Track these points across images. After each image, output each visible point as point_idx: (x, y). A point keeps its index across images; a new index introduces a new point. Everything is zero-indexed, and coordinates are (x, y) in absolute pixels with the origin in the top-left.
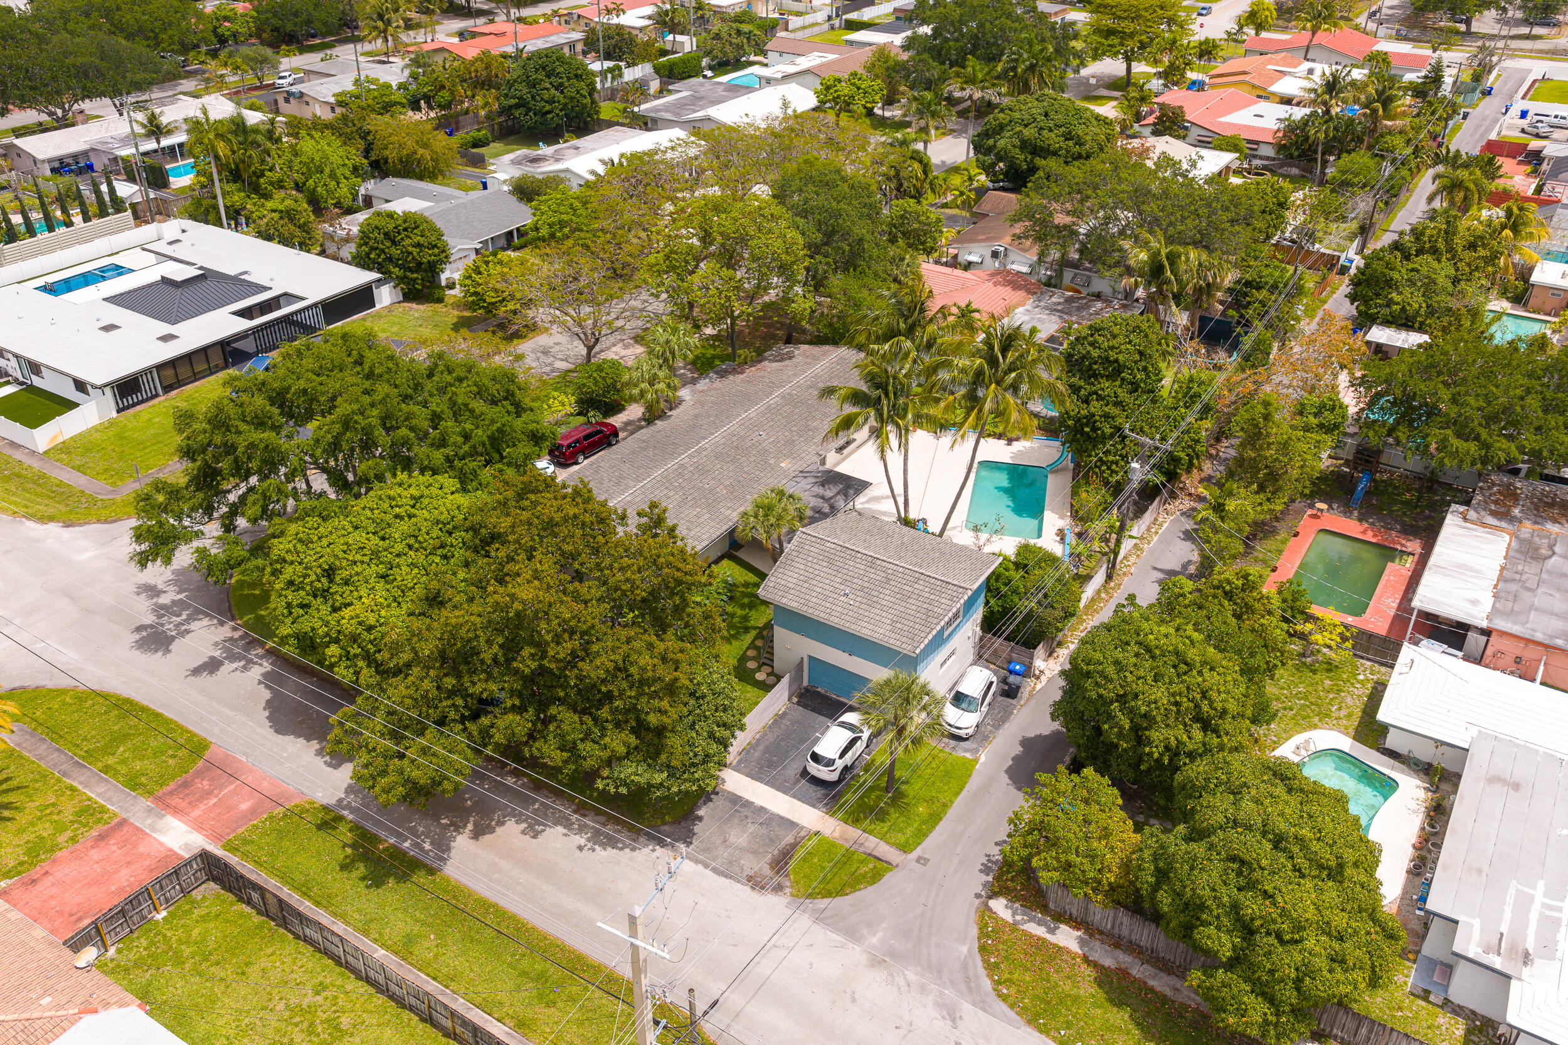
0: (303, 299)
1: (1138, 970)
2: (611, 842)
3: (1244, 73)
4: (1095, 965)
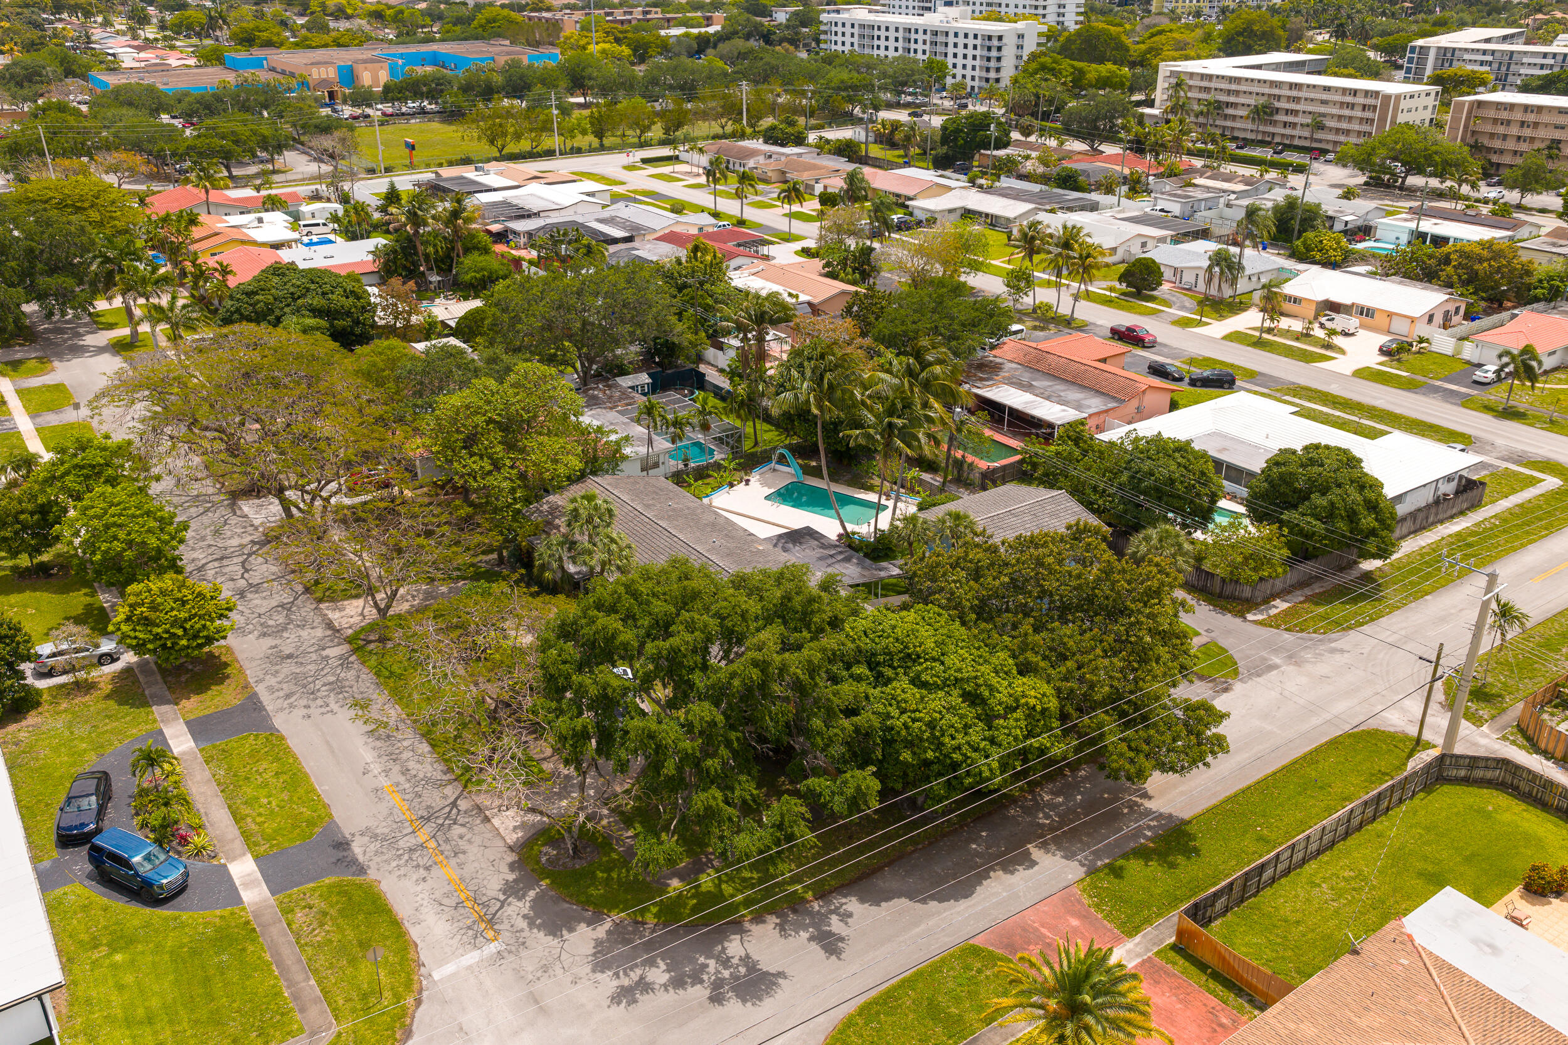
3: (217, 234)
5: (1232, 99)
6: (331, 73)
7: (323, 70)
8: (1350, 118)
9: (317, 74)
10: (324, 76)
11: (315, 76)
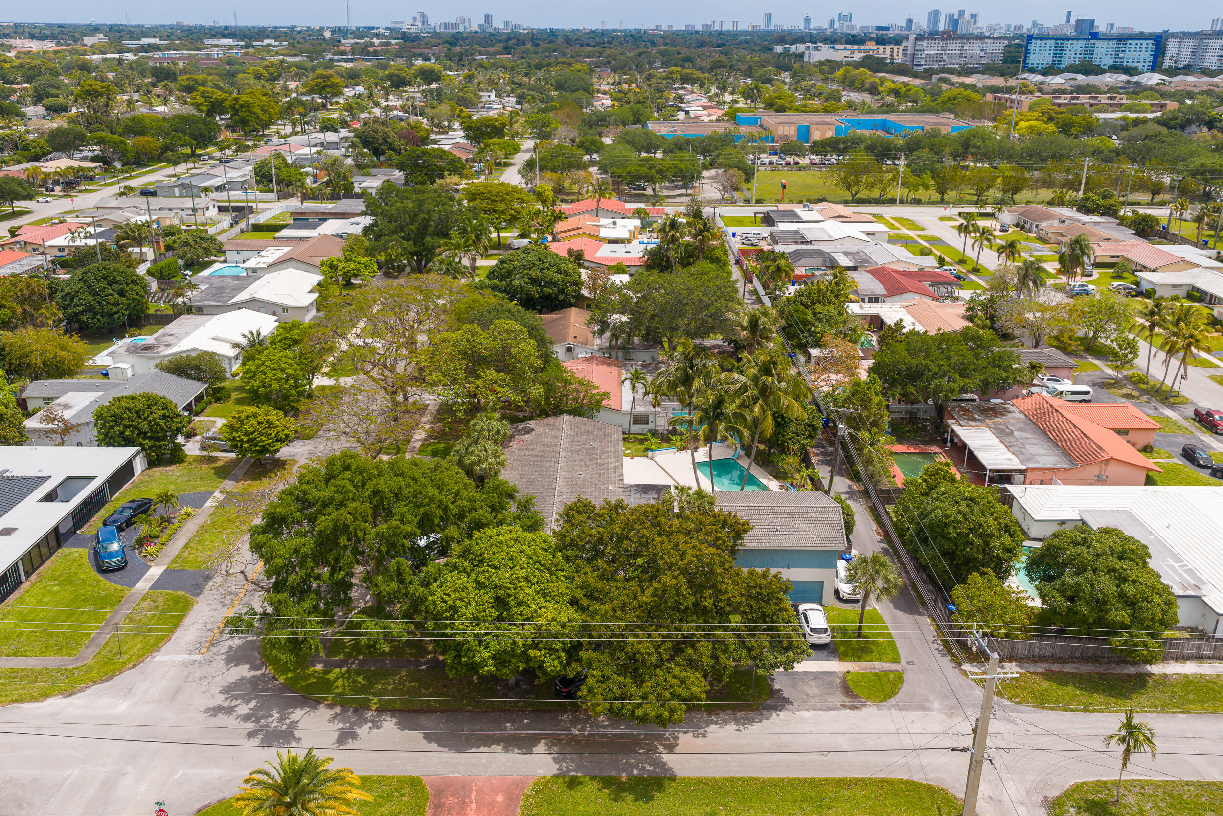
0: (93, 478)
1: (1055, 667)
2: (751, 721)
3: (579, 228)
4: (1038, 673)
6: (792, 131)
7: (787, 128)
9: (781, 131)
10: (786, 132)
11: (780, 132)
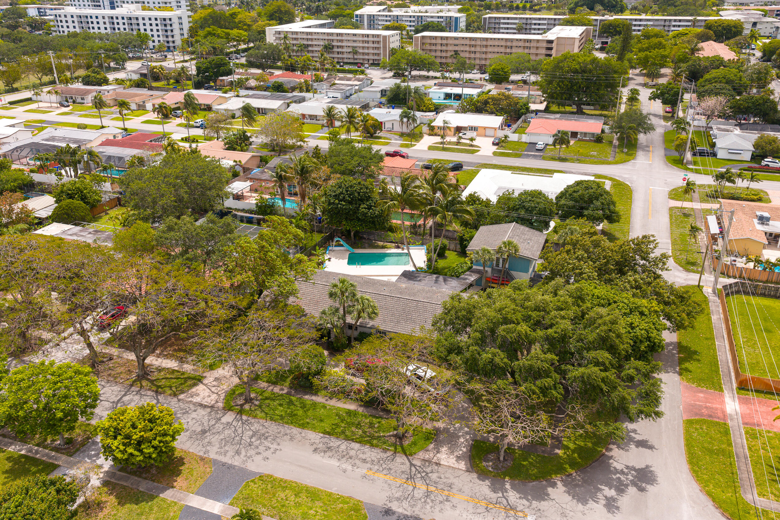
5: (310, 43)
8: (368, 48)
